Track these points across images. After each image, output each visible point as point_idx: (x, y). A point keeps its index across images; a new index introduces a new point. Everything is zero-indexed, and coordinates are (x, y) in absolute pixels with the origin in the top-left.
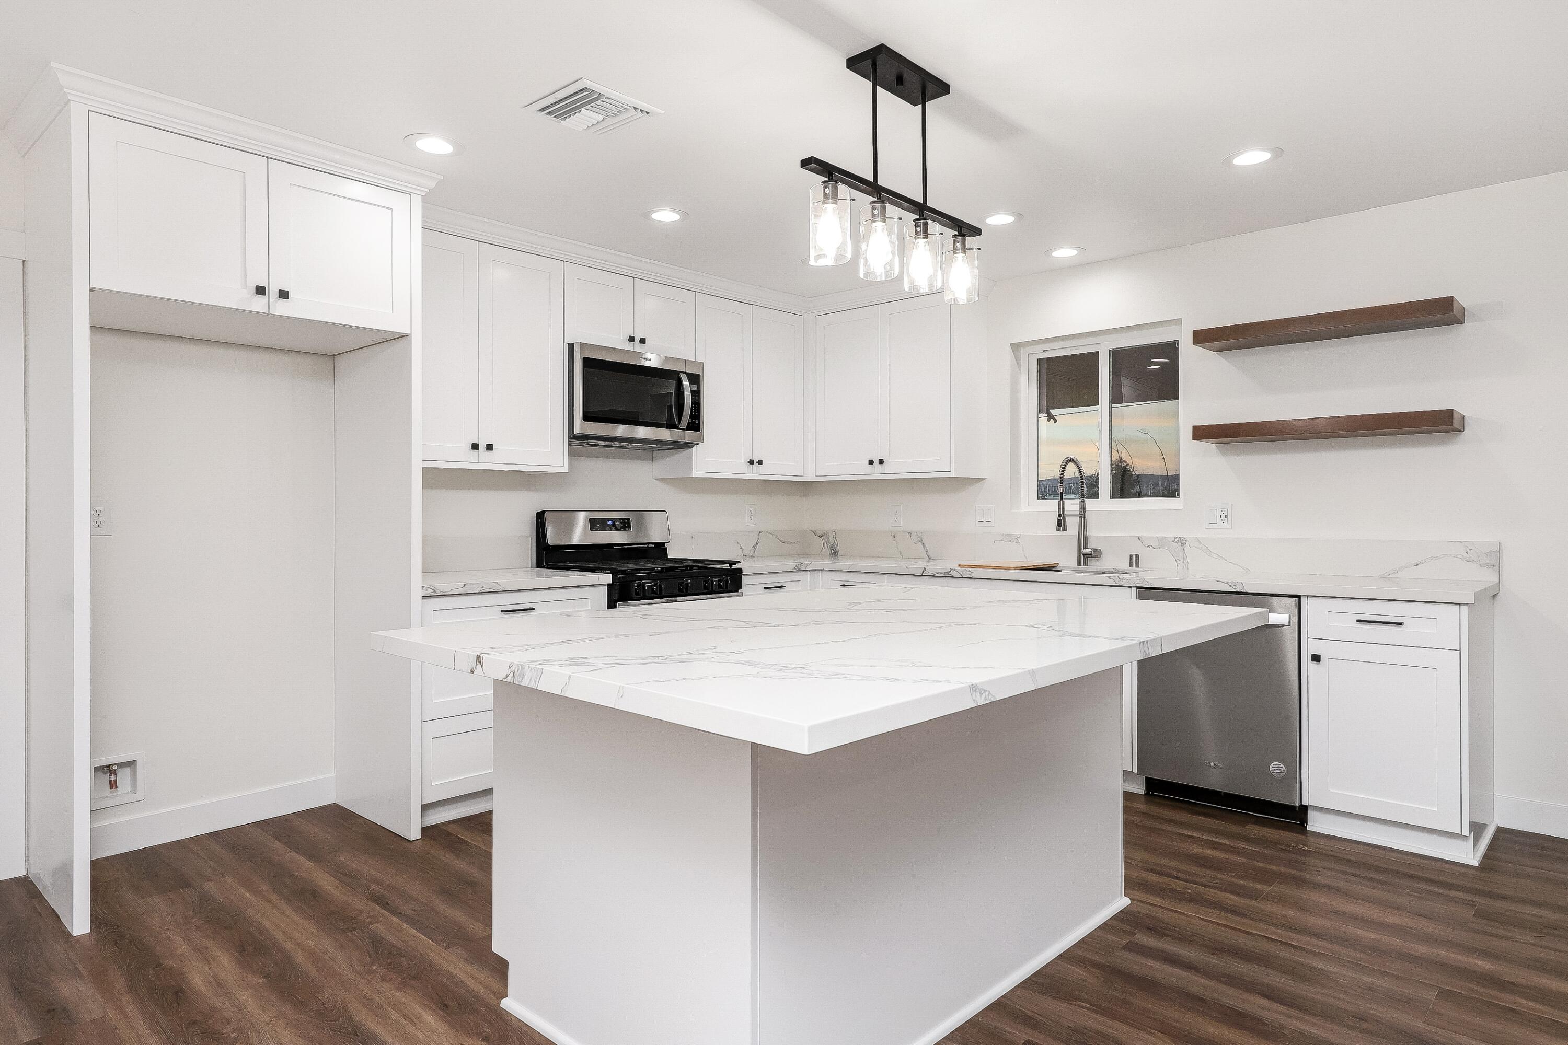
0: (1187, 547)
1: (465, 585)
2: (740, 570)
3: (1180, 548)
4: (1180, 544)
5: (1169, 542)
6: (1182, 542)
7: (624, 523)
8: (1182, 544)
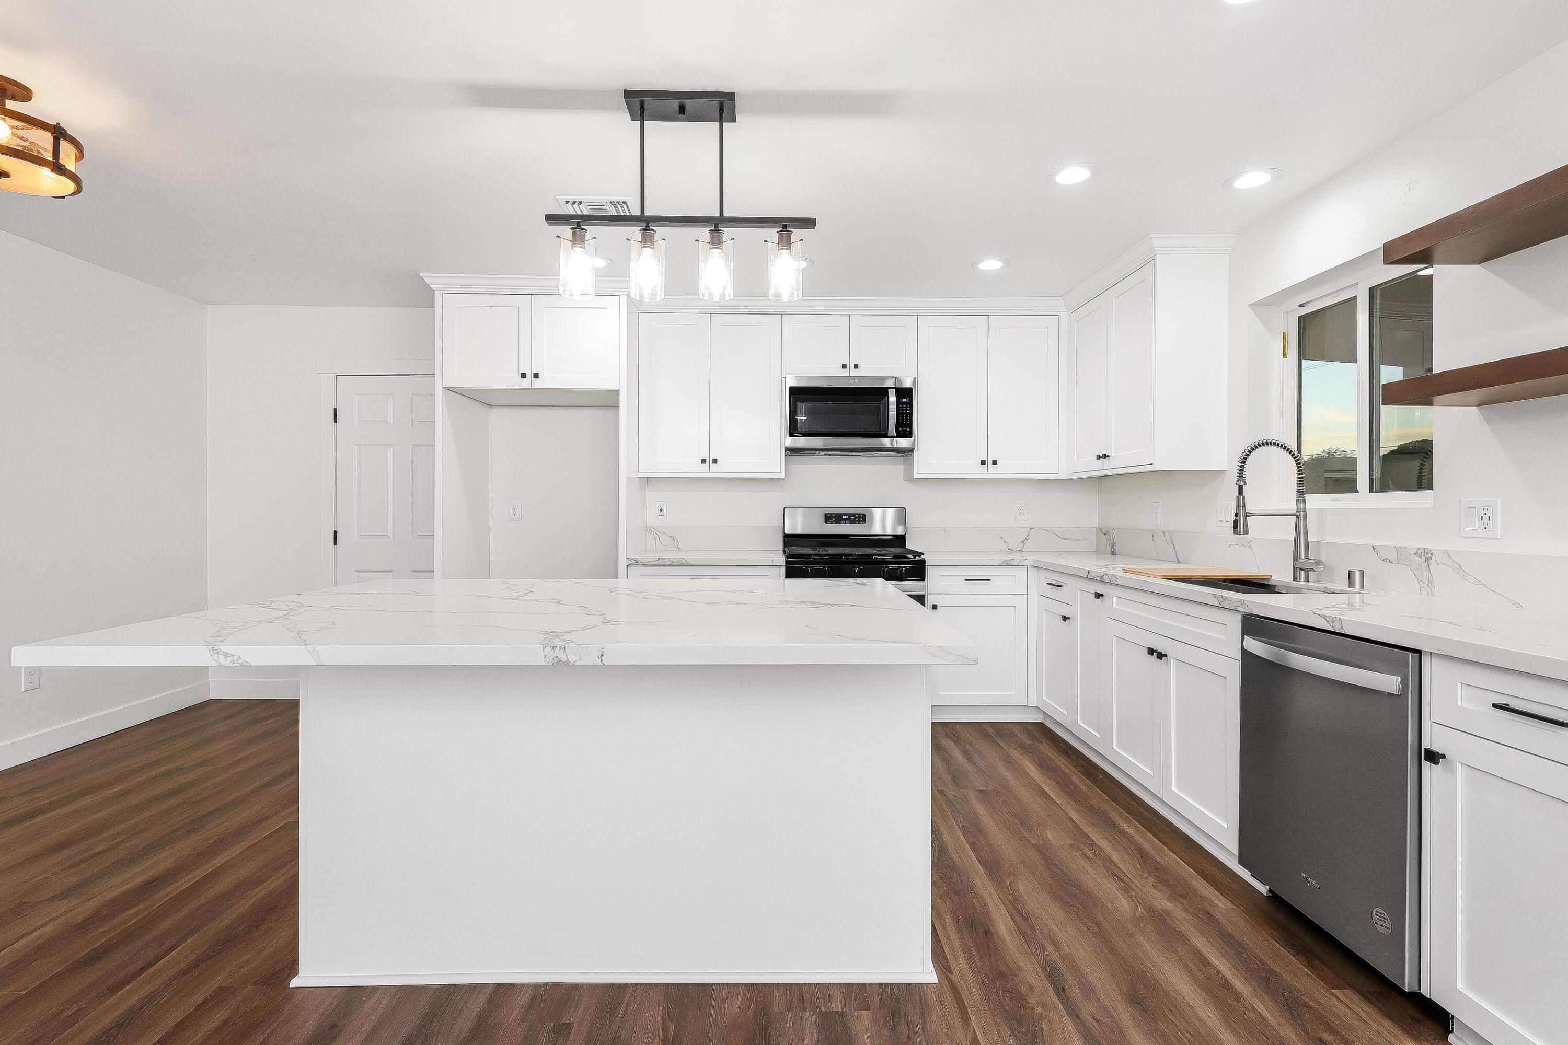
0: (1433, 562)
1: (659, 559)
2: (923, 562)
3: (1424, 565)
4: (1424, 558)
5: (1411, 555)
6: (1426, 555)
7: (859, 517)
8: (1426, 558)
